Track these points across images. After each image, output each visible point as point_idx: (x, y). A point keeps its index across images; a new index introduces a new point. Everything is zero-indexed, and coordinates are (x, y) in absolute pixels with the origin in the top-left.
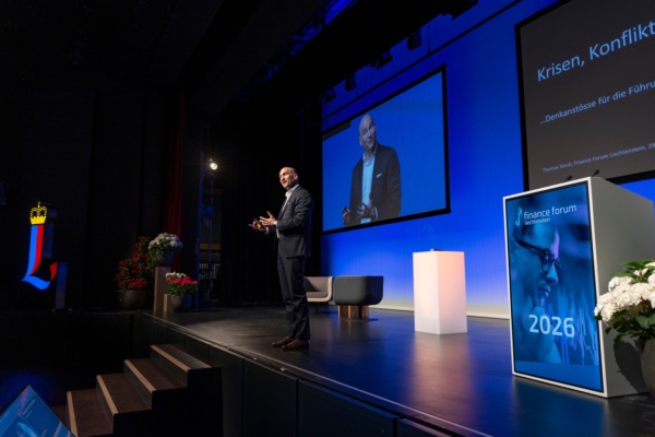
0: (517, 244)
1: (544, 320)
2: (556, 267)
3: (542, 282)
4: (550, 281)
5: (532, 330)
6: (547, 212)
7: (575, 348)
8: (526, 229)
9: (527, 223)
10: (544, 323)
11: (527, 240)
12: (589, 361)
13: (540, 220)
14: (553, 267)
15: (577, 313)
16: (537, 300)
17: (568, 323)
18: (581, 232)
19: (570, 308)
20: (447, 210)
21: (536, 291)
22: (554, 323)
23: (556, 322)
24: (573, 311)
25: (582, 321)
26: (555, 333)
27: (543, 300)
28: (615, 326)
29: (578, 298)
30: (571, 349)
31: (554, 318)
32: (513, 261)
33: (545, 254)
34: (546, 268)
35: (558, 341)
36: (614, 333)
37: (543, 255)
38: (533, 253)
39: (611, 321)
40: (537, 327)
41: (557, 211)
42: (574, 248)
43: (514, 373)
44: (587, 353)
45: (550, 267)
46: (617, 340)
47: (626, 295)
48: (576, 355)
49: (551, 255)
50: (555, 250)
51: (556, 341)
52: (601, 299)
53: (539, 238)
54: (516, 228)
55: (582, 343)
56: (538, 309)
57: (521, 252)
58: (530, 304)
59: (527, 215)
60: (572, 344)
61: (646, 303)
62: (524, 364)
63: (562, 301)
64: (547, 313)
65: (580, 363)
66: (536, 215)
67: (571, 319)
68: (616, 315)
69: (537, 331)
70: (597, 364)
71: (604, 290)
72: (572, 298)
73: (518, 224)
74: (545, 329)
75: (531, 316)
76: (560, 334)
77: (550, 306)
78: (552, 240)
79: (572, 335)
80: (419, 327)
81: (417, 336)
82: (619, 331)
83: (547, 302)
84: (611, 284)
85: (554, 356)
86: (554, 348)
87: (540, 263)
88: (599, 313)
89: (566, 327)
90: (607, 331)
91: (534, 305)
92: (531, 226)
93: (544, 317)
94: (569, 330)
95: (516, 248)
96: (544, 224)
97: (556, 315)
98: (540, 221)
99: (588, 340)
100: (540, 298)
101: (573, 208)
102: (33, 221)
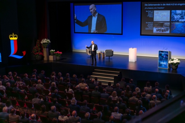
3: (162, 59)
10: (162, 63)
12: (167, 66)
13: (163, 54)
18: (167, 55)
20: (122, 34)
35: (164, 65)
37: (163, 57)
48: (165, 66)
50: (164, 57)
53: (163, 55)
57: (160, 56)
61: (173, 63)
63: (165, 61)
71: (169, 61)
73: (160, 53)
85: (163, 66)
101: (166, 53)
102: (11, 39)
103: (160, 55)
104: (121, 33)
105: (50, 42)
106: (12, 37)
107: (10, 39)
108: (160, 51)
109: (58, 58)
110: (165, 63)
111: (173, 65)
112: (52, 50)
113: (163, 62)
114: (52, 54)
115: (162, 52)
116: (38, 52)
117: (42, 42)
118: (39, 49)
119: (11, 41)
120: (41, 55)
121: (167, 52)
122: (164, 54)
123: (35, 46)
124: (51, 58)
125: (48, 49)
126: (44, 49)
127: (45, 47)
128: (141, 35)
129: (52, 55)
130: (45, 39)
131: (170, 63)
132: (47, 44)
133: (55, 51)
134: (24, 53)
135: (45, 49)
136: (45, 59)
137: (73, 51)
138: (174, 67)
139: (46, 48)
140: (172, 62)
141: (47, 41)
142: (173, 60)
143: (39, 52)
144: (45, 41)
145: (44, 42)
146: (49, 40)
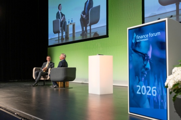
0: (133, 51)
1: (143, 88)
2: (150, 62)
3: (143, 70)
4: (147, 69)
5: (138, 93)
6: (147, 36)
7: (156, 101)
8: (137, 44)
9: (138, 41)
11: (137, 49)
12: (162, 107)
14: (149, 62)
15: (158, 84)
16: (140, 78)
17: (154, 89)
19: (155, 82)
21: (140, 74)
22: (148, 89)
23: (149, 89)
24: (156, 83)
25: (160, 89)
26: (148, 94)
27: (143, 79)
28: (174, 91)
29: (159, 77)
30: (154, 101)
31: (148, 87)
32: (131, 59)
33: (145, 56)
34: (145, 63)
35: (149, 98)
36: (174, 94)
37: (144, 56)
38: (140, 56)
39: (172, 88)
40: (140, 91)
41: (151, 35)
42: (158, 53)
43: (129, 113)
44: (162, 103)
45: (147, 62)
46: (175, 97)
47: (179, 76)
49: (148, 57)
51: (148, 98)
52: (169, 78)
54: (132, 43)
55: (159, 98)
56: (141, 83)
57: (134, 55)
58: (137, 80)
59: (138, 37)
60: (155, 99)
62: (134, 109)
63: (152, 79)
64: (145, 85)
65: (158, 108)
66: (142, 37)
67: (155, 87)
68: (174, 85)
69: (140, 93)
70: (165, 108)
72: (156, 77)
73: (134, 41)
74: (144, 92)
75: (138, 86)
76: (150, 94)
77: (146, 81)
78: (149, 49)
79: (155, 95)
80: (90, 91)
81: (89, 95)
82: (176, 93)
83: (145, 79)
84: (173, 70)
85: (147, 105)
86: (147, 101)
87: (143, 60)
88: (167, 85)
89: (153, 91)
90: (171, 93)
91: (139, 81)
92: (140, 43)
93: (144, 86)
94: (154, 93)
95: (132, 53)
96: (145, 41)
97: (148, 86)
98: (144, 40)
99: (162, 97)
100: (142, 77)
101: (159, 33)
115: (140, 30)
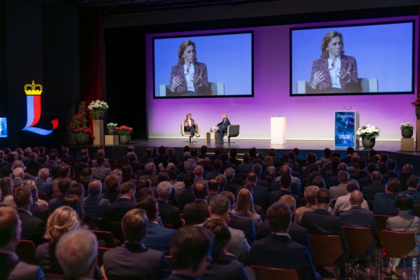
4: (345, 129)
12: (352, 142)
13: (343, 117)
20: (253, 96)
27: (343, 132)
32: (336, 125)
34: (344, 126)
35: (346, 140)
38: (341, 123)
48: (349, 141)
50: (347, 123)
53: (343, 121)
61: (366, 133)
69: (341, 138)
71: (357, 131)
73: (338, 117)
75: (340, 135)
95: (337, 122)
102: (28, 92)
103: (338, 120)
104: (251, 94)
105: (107, 106)
106: (29, 88)
107: (25, 93)
108: (337, 114)
109: (124, 138)
110: (348, 137)
111: (365, 139)
112: (112, 124)
113: (345, 134)
114: (111, 131)
115: (342, 113)
116: (81, 126)
117: (90, 107)
118: (85, 120)
119: (28, 97)
120: (88, 133)
121: (352, 114)
122: (346, 119)
123: (77, 114)
124: (110, 140)
125: (102, 121)
126: (94, 121)
127: (98, 116)
128: (291, 95)
129: (111, 135)
130: (98, 101)
131: (359, 134)
132: (102, 109)
133: (118, 126)
134: (55, 123)
135: (98, 121)
136: (97, 142)
137: (149, 137)
138: (368, 142)
139: (100, 119)
140: (364, 131)
141: (103, 105)
142: (365, 128)
143: (85, 127)
144: (97, 104)
145: (94, 106)
146: (105, 103)
